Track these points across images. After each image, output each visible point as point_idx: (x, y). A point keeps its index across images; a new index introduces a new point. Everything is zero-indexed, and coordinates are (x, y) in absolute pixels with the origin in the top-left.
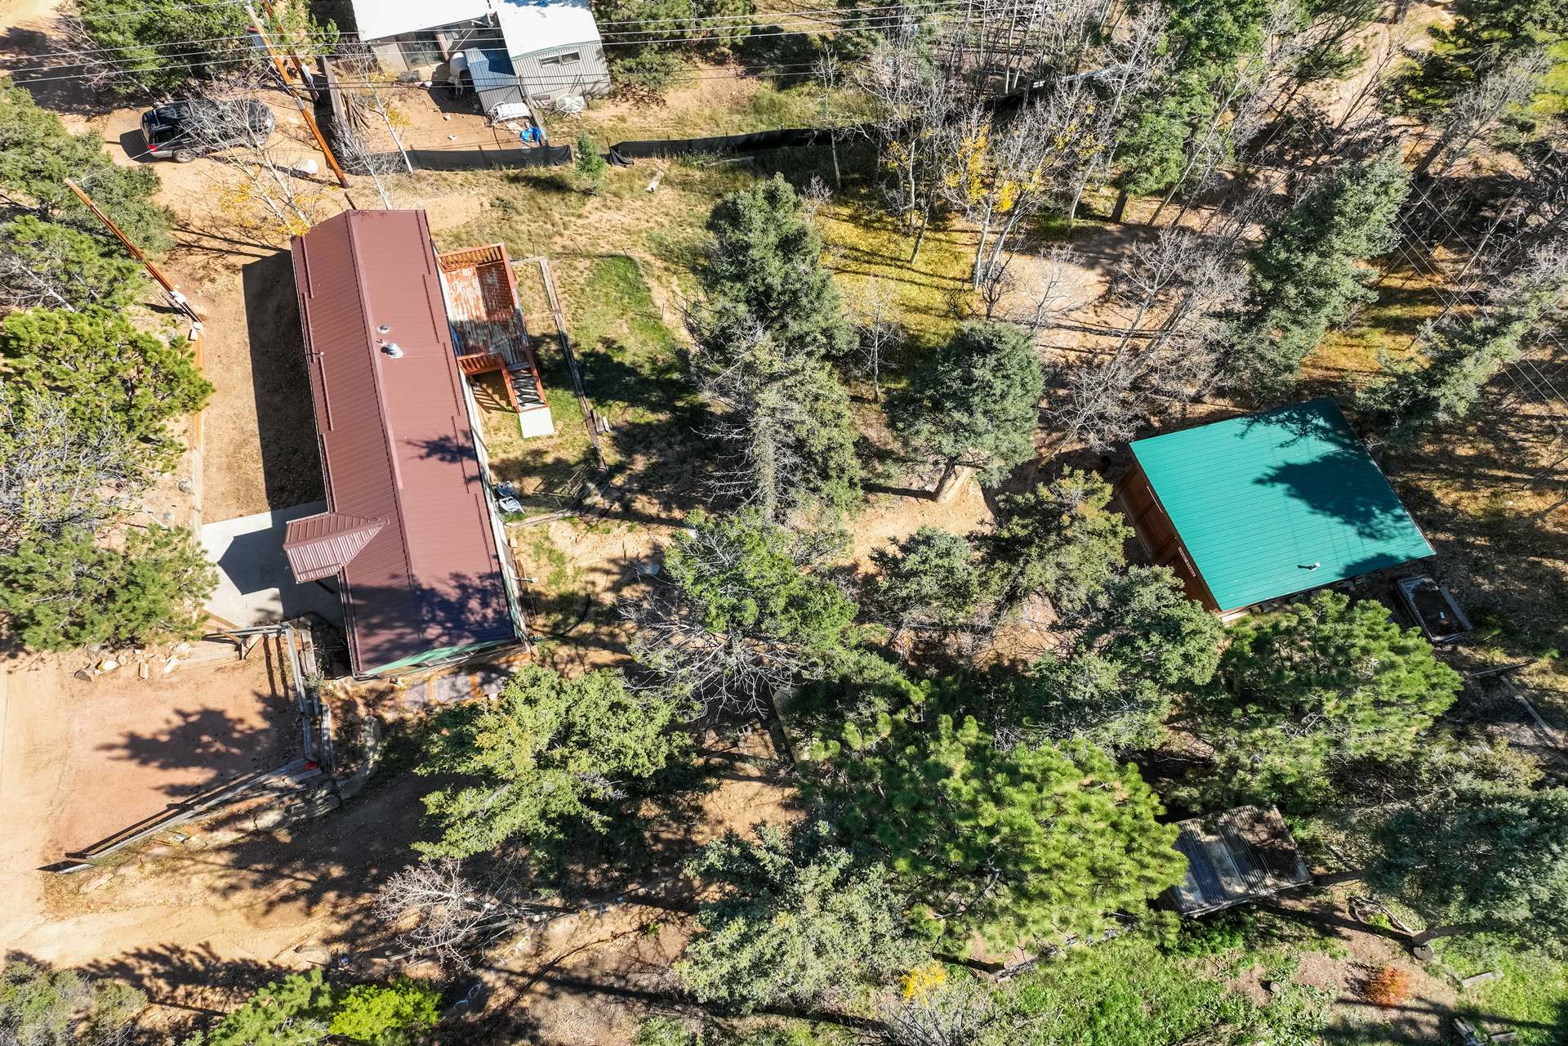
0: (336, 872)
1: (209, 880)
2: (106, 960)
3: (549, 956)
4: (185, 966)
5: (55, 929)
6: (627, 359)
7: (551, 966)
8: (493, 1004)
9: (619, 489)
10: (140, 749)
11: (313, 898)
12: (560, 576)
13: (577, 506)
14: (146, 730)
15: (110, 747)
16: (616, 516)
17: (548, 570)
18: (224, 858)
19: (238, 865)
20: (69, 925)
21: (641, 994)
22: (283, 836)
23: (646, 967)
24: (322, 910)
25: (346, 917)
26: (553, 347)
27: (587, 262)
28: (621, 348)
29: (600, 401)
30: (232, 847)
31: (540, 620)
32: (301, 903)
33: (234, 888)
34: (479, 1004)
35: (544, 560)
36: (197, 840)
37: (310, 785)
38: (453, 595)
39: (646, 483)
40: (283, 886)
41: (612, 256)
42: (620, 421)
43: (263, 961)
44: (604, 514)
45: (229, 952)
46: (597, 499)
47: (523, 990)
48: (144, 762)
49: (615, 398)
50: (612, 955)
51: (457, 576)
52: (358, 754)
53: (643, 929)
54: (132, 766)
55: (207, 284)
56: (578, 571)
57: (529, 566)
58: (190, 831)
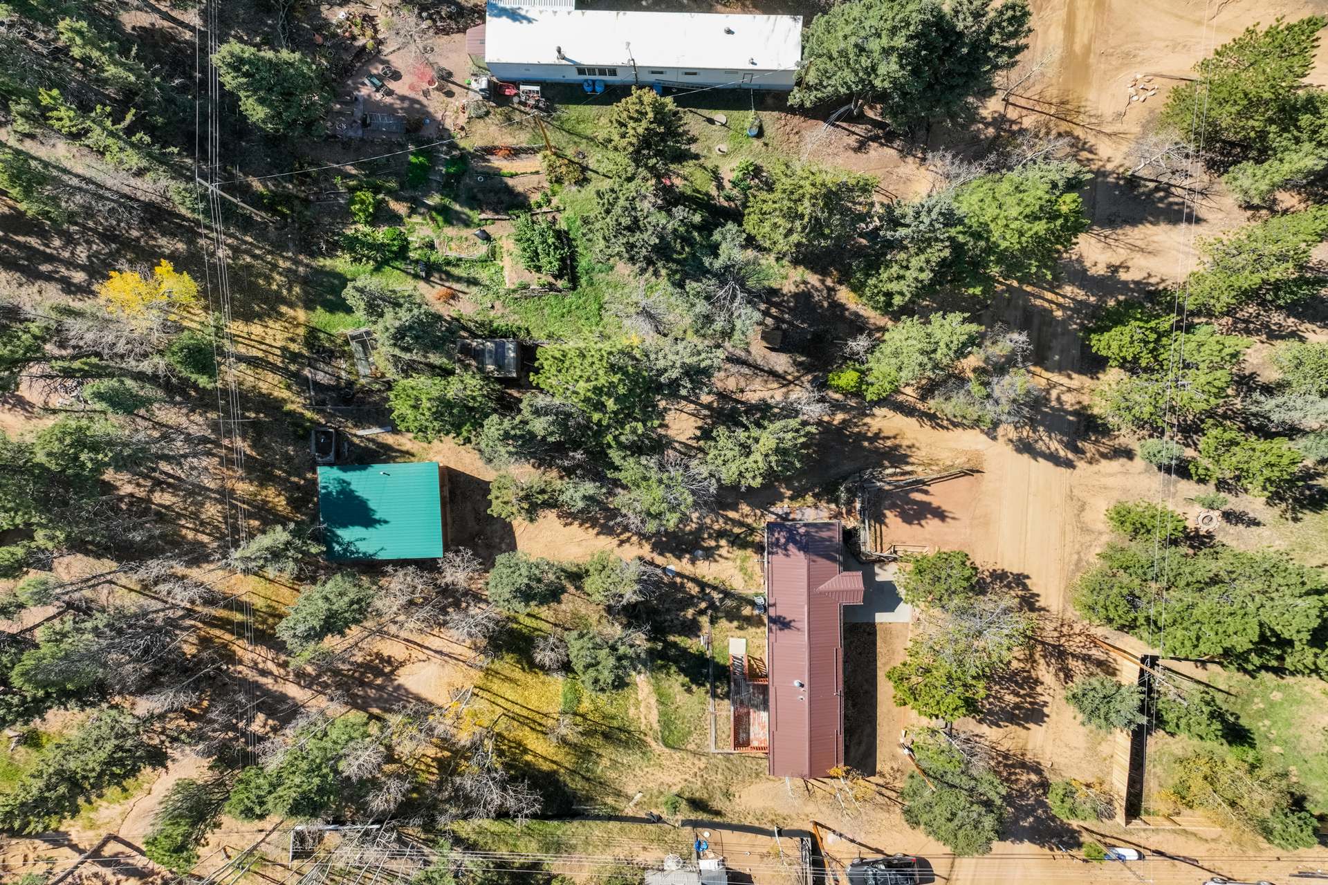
0: (866, 444)
1: (918, 453)
2: (960, 430)
3: (784, 390)
4: (930, 420)
5: (979, 447)
6: (682, 678)
7: (784, 386)
8: (810, 377)
9: (704, 600)
10: (940, 514)
11: (877, 436)
12: (743, 561)
13: (727, 594)
14: (937, 522)
15: (953, 518)
16: (709, 586)
17: (748, 564)
18: (911, 460)
19: (907, 456)
20: (974, 447)
21: (749, 365)
22: (886, 463)
23: (745, 375)
24: (874, 429)
25: (865, 424)
26: (719, 691)
27: (689, 747)
28: (683, 685)
29: (702, 654)
30: (908, 463)
31: (758, 539)
32: (882, 435)
33: (909, 447)
34: (815, 378)
35: (749, 570)
36: (920, 469)
37: (869, 481)
38: (791, 547)
39: (690, 601)
40: (889, 443)
41: (673, 748)
42: (695, 640)
43: (900, 415)
44: (715, 588)
45: (912, 422)
46: (716, 596)
47: (798, 378)
48: (939, 508)
49: (694, 655)
50: (757, 384)
51: (787, 556)
52: (848, 490)
53: (742, 391)
54: (944, 508)
55: (895, 767)
56: (734, 560)
57: (758, 568)
58: (921, 473)
